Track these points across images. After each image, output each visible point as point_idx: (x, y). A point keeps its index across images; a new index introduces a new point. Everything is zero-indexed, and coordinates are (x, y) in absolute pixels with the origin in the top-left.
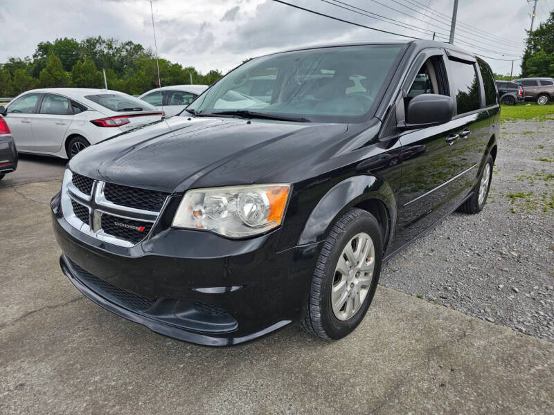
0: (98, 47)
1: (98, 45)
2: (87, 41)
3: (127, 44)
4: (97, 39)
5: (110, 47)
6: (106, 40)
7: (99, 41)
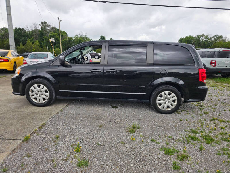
0: (201, 38)
1: (201, 37)
2: (197, 36)
3: (216, 36)
4: (202, 35)
5: (206, 38)
6: (205, 35)
7: (203, 36)
